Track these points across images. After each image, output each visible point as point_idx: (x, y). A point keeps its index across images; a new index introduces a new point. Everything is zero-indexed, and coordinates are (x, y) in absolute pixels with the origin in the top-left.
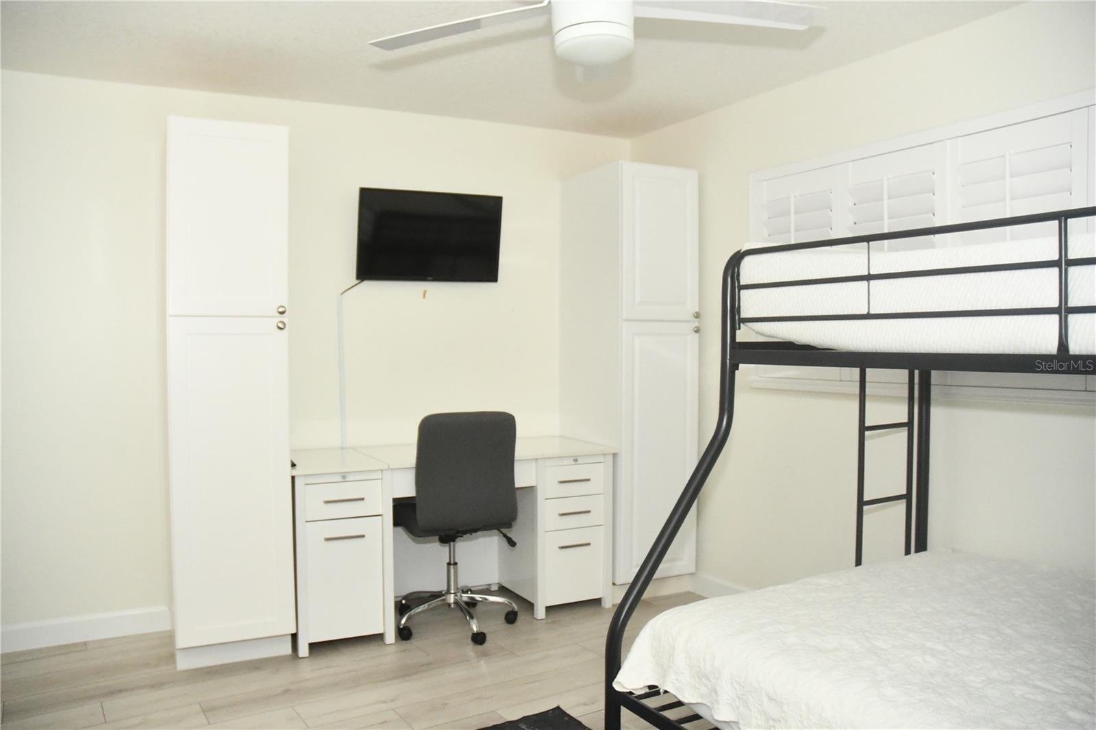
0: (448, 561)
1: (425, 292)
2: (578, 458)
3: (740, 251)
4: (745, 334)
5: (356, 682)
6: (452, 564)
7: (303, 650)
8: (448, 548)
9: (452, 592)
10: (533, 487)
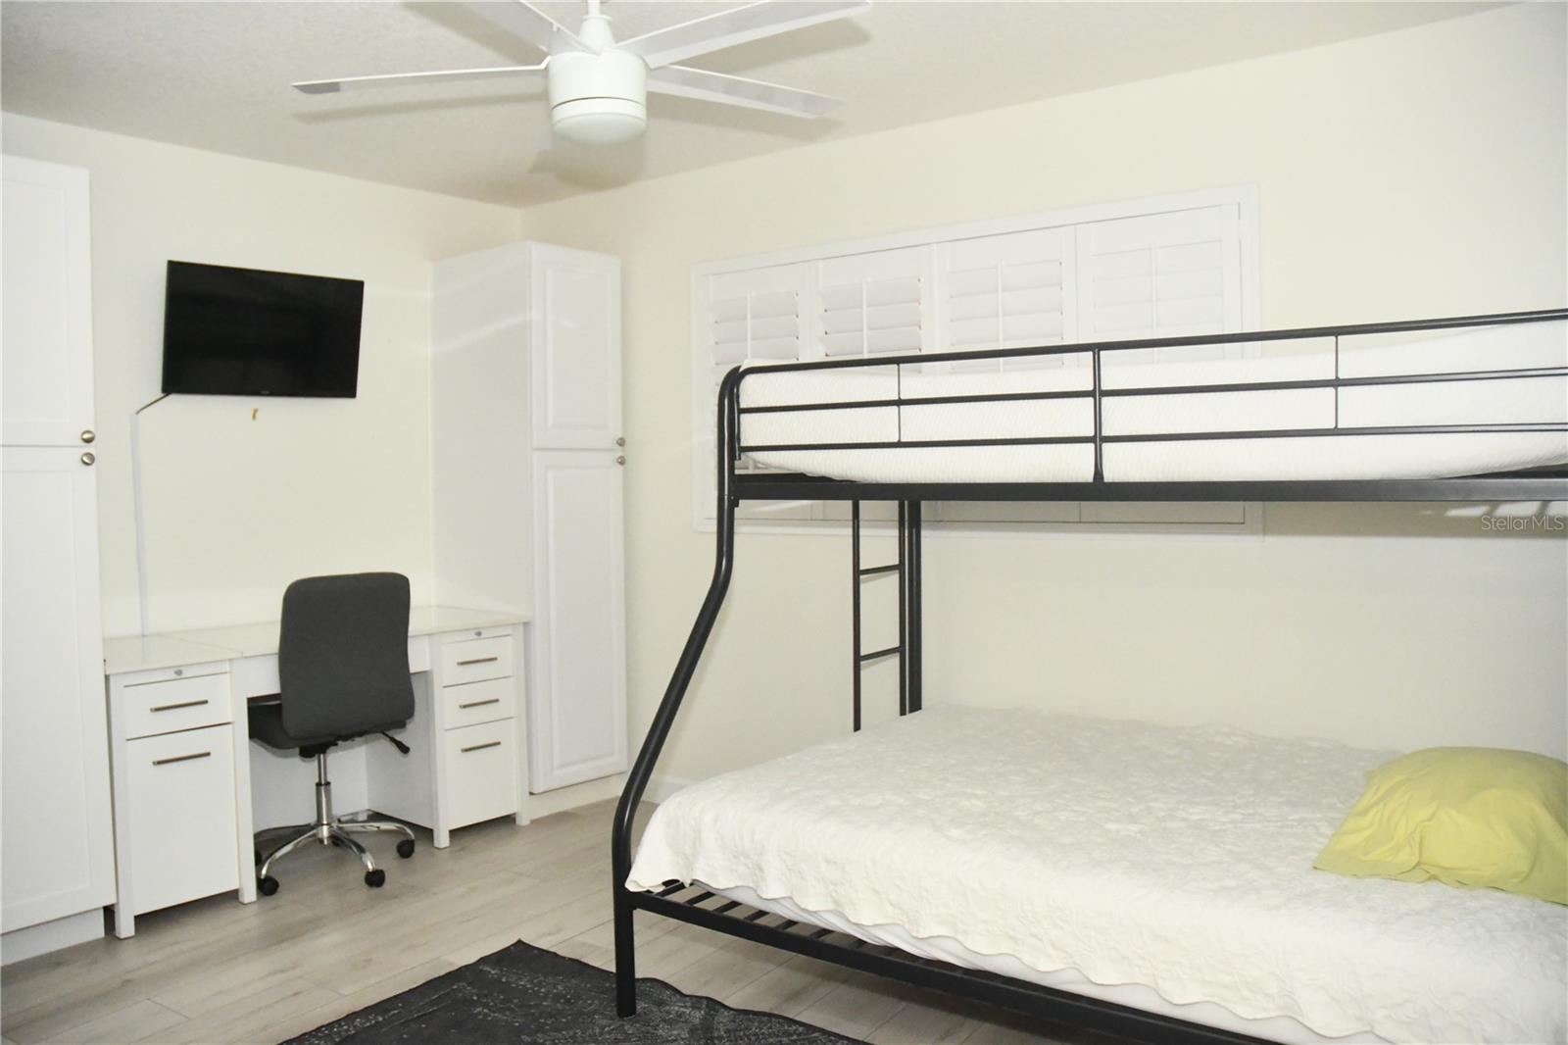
0: (317, 780)
1: (256, 411)
2: (483, 631)
3: (739, 367)
4: (747, 465)
5: (227, 955)
6: (323, 785)
7: (126, 927)
8: (316, 764)
9: (325, 822)
10: (425, 672)
